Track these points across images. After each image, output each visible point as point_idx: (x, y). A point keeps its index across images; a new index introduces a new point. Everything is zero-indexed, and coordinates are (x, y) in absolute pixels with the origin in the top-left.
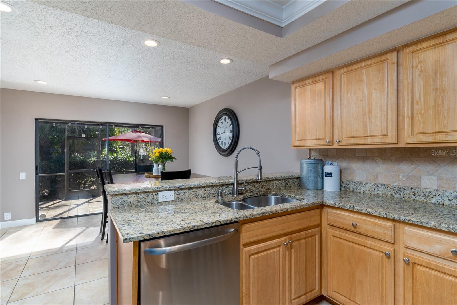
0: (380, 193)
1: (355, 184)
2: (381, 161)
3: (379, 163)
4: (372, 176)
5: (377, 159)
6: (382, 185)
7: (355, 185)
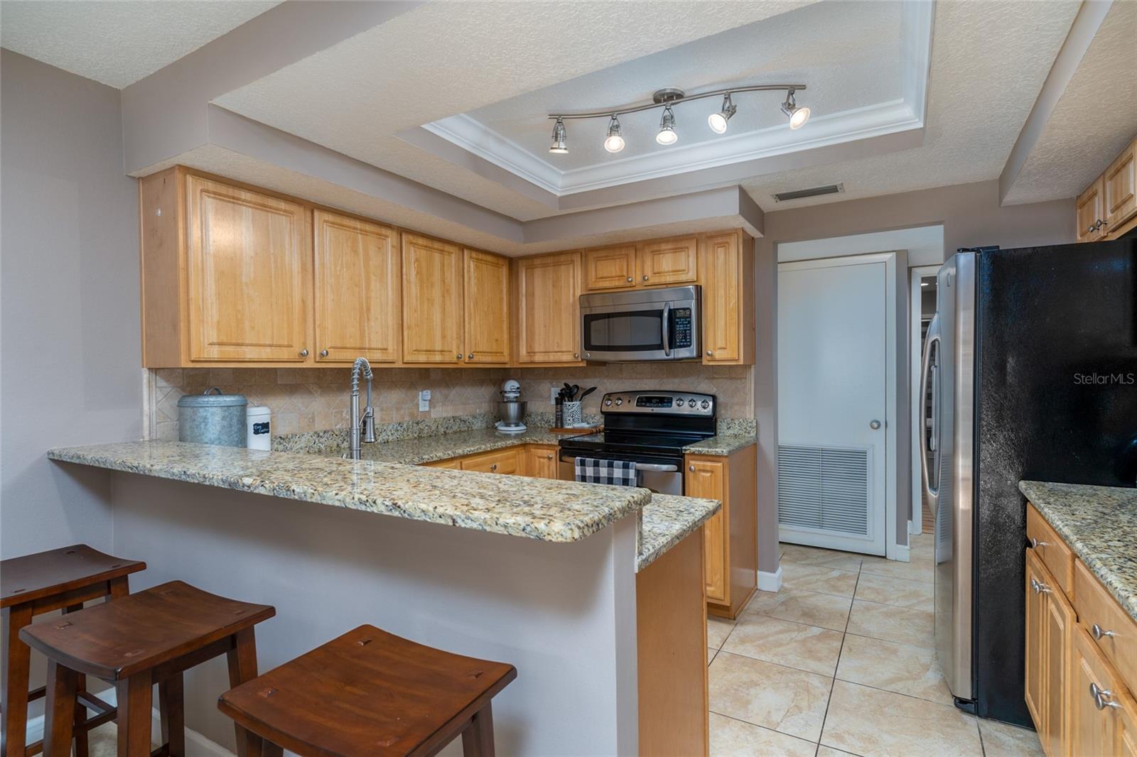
0: (322, 446)
1: (282, 441)
2: (319, 391)
3: (316, 395)
4: (307, 420)
5: (313, 389)
6: (325, 432)
7: (281, 444)
